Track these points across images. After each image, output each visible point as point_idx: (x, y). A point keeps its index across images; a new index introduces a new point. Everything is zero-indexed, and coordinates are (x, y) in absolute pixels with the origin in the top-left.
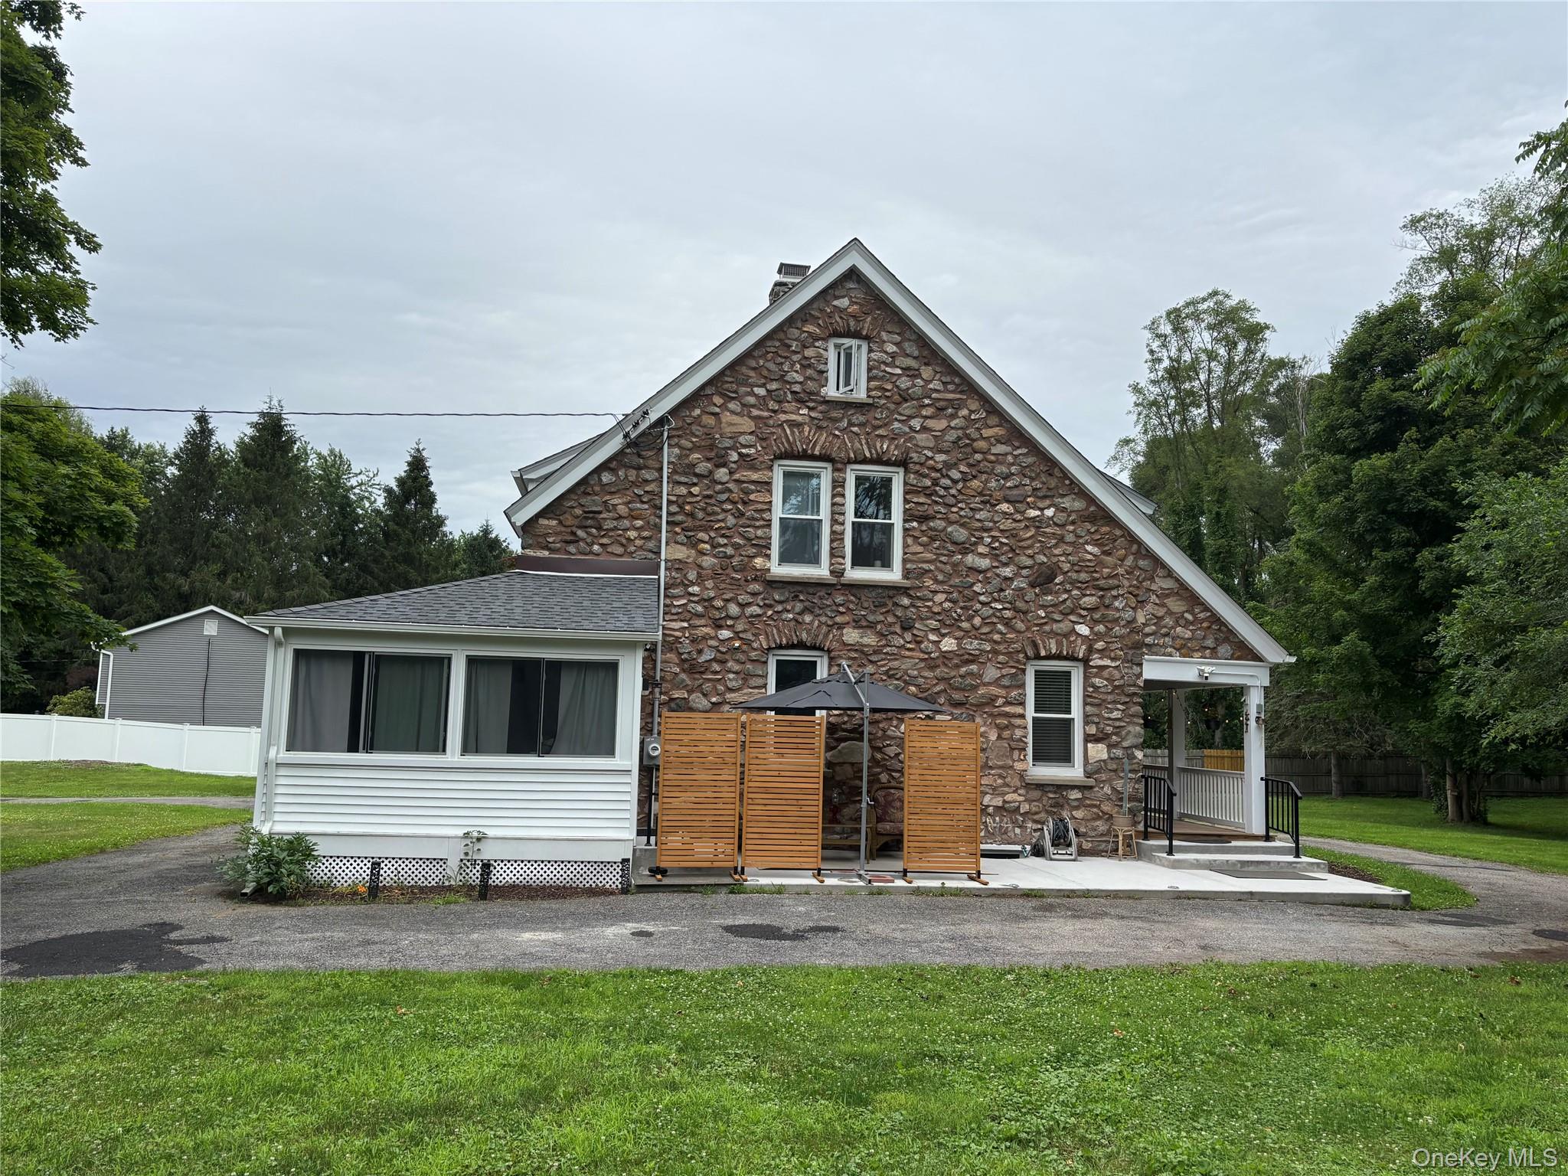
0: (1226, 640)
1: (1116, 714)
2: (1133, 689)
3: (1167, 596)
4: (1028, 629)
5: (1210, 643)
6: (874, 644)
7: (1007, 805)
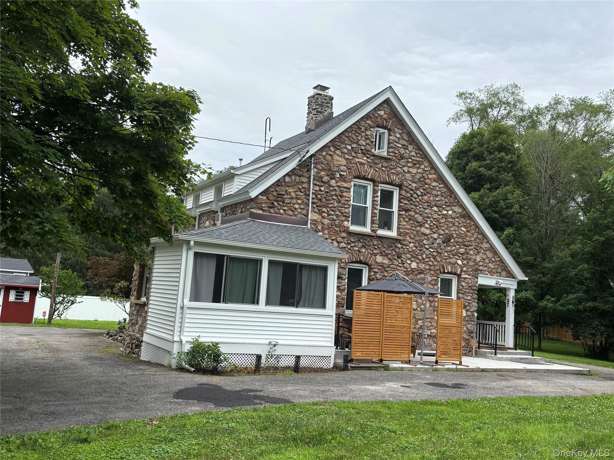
0: (504, 270)
1: (469, 298)
2: (475, 288)
3: (487, 250)
4: (441, 260)
5: (499, 270)
6: (387, 263)
7: (432, 334)
